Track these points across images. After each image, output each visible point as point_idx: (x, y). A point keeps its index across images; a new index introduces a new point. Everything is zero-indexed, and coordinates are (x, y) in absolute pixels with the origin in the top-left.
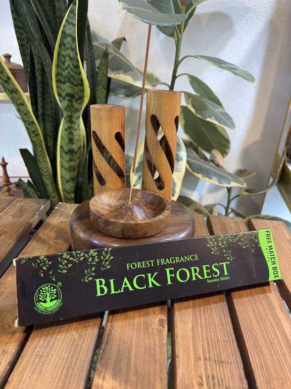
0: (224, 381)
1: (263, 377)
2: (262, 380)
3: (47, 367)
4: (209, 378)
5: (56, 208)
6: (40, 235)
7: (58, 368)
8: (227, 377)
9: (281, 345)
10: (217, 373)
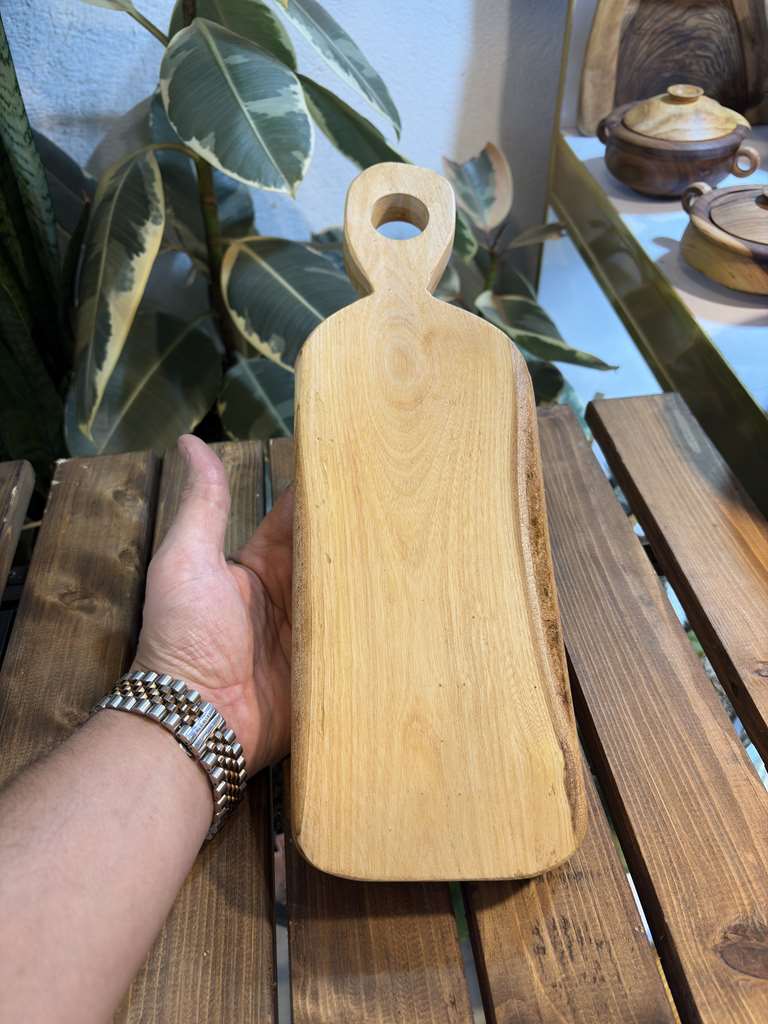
0: (590, 928)
1: (676, 893)
2: (675, 902)
3: (174, 999)
4: (555, 928)
5: (54, 483)
6: (37, 592)
7: (201, 996)
8: (596, 915)
9: (708, 794)
10: (571, 908)
